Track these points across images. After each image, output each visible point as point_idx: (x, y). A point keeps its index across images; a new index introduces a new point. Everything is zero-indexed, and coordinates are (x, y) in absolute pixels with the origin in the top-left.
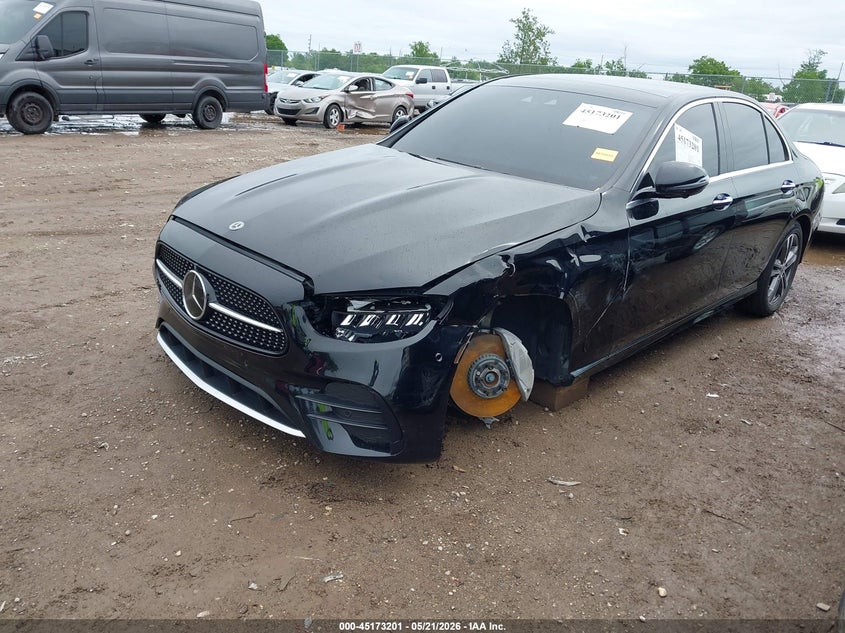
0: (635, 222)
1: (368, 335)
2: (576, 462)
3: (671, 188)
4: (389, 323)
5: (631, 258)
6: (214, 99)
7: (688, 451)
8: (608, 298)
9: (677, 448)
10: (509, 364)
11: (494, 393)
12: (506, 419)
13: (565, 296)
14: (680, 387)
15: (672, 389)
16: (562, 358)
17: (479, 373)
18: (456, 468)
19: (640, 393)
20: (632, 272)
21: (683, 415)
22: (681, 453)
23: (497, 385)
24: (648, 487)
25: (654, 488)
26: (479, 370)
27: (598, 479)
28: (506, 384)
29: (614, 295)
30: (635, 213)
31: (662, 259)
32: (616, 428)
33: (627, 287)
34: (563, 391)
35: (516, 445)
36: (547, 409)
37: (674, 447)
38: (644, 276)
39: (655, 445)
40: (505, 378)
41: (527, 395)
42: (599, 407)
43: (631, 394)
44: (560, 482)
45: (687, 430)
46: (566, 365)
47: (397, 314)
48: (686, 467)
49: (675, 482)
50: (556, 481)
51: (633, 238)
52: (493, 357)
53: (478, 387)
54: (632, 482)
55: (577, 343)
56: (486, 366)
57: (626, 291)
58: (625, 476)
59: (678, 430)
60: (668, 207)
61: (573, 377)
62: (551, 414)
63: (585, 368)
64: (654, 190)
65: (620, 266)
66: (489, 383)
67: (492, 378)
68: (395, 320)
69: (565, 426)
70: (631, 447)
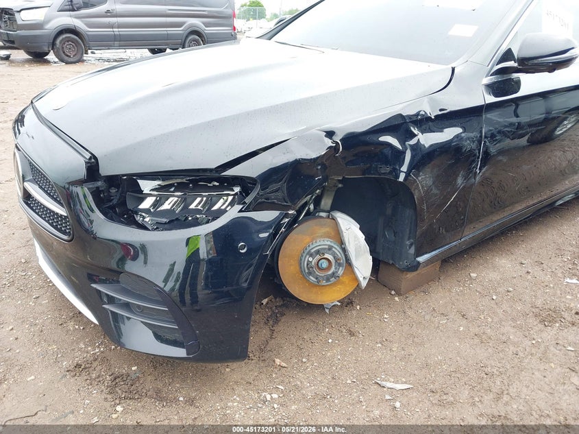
0: (491, 99)
1: (164, 220)
2: (412, 359)
3: (535, 61)
4: (192, 206)
5: (486, 137)
6: (197, 37)
7: (542, 348)
8: (460, 181)
9: (530, 343)
10: (344, 250)
11: (328, 280)
12: (347, 303)
13: (406, 179)
14: (536, 271)
15: (528, 272)
16: (408, 243)
17: (311, 259)
18: (278, 361)
19: (493, 275)
20: (486, 153)
21: (539, 303)
22: (534, 351)
23: (330, 272)
24: (491, 396)
25: (498, 397)
26: (311, 255)
27: (433, 383)
28: (341, 272)
29: (466, 178)
30: (494, 89)
31: (523, 141)
32: (463, 316)
33: (480, 169)
34: (410, 275)
35: (352, 334)
36: (393, 292)
37: (527, 343)
38: (500, 158)
39: (504, 338)
40: (340, 265)
41: (364, 284)
42: (450, 291)
43: (484, 277)
44: (389, 385)
45: (542, 321)
46: (412, 251)
47: (202, 196)
48: (539, 370)
49: (525, 390)
50: (384, 383)
51: (489, 116)
52: (327, 242)
53: (310, 273)
54: (473, 388)
55: (424, 227)
56: (318, 252)
57: (480, 173)
58: (466, 379)
59: (532, 321)
60: (531, 84)
61: (418, 262)
62: (396, 299)
63: (434, 253)
64: (516, 65)
65: (474, 146)
66: (321, 269)
67: (324, 264)
68: (199, 203)
69: (409, 313)
70: (477, 340)
